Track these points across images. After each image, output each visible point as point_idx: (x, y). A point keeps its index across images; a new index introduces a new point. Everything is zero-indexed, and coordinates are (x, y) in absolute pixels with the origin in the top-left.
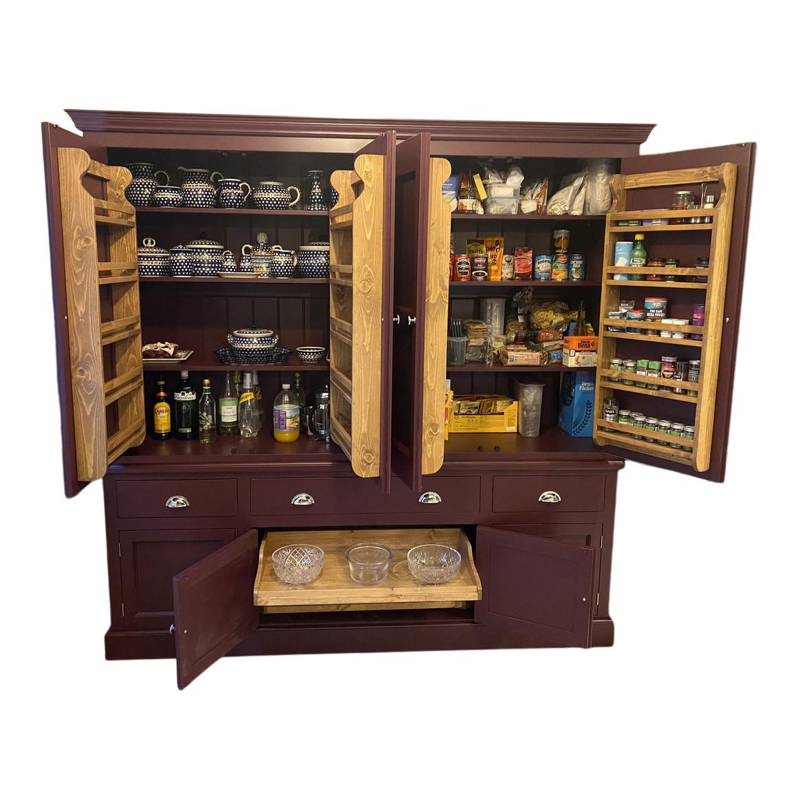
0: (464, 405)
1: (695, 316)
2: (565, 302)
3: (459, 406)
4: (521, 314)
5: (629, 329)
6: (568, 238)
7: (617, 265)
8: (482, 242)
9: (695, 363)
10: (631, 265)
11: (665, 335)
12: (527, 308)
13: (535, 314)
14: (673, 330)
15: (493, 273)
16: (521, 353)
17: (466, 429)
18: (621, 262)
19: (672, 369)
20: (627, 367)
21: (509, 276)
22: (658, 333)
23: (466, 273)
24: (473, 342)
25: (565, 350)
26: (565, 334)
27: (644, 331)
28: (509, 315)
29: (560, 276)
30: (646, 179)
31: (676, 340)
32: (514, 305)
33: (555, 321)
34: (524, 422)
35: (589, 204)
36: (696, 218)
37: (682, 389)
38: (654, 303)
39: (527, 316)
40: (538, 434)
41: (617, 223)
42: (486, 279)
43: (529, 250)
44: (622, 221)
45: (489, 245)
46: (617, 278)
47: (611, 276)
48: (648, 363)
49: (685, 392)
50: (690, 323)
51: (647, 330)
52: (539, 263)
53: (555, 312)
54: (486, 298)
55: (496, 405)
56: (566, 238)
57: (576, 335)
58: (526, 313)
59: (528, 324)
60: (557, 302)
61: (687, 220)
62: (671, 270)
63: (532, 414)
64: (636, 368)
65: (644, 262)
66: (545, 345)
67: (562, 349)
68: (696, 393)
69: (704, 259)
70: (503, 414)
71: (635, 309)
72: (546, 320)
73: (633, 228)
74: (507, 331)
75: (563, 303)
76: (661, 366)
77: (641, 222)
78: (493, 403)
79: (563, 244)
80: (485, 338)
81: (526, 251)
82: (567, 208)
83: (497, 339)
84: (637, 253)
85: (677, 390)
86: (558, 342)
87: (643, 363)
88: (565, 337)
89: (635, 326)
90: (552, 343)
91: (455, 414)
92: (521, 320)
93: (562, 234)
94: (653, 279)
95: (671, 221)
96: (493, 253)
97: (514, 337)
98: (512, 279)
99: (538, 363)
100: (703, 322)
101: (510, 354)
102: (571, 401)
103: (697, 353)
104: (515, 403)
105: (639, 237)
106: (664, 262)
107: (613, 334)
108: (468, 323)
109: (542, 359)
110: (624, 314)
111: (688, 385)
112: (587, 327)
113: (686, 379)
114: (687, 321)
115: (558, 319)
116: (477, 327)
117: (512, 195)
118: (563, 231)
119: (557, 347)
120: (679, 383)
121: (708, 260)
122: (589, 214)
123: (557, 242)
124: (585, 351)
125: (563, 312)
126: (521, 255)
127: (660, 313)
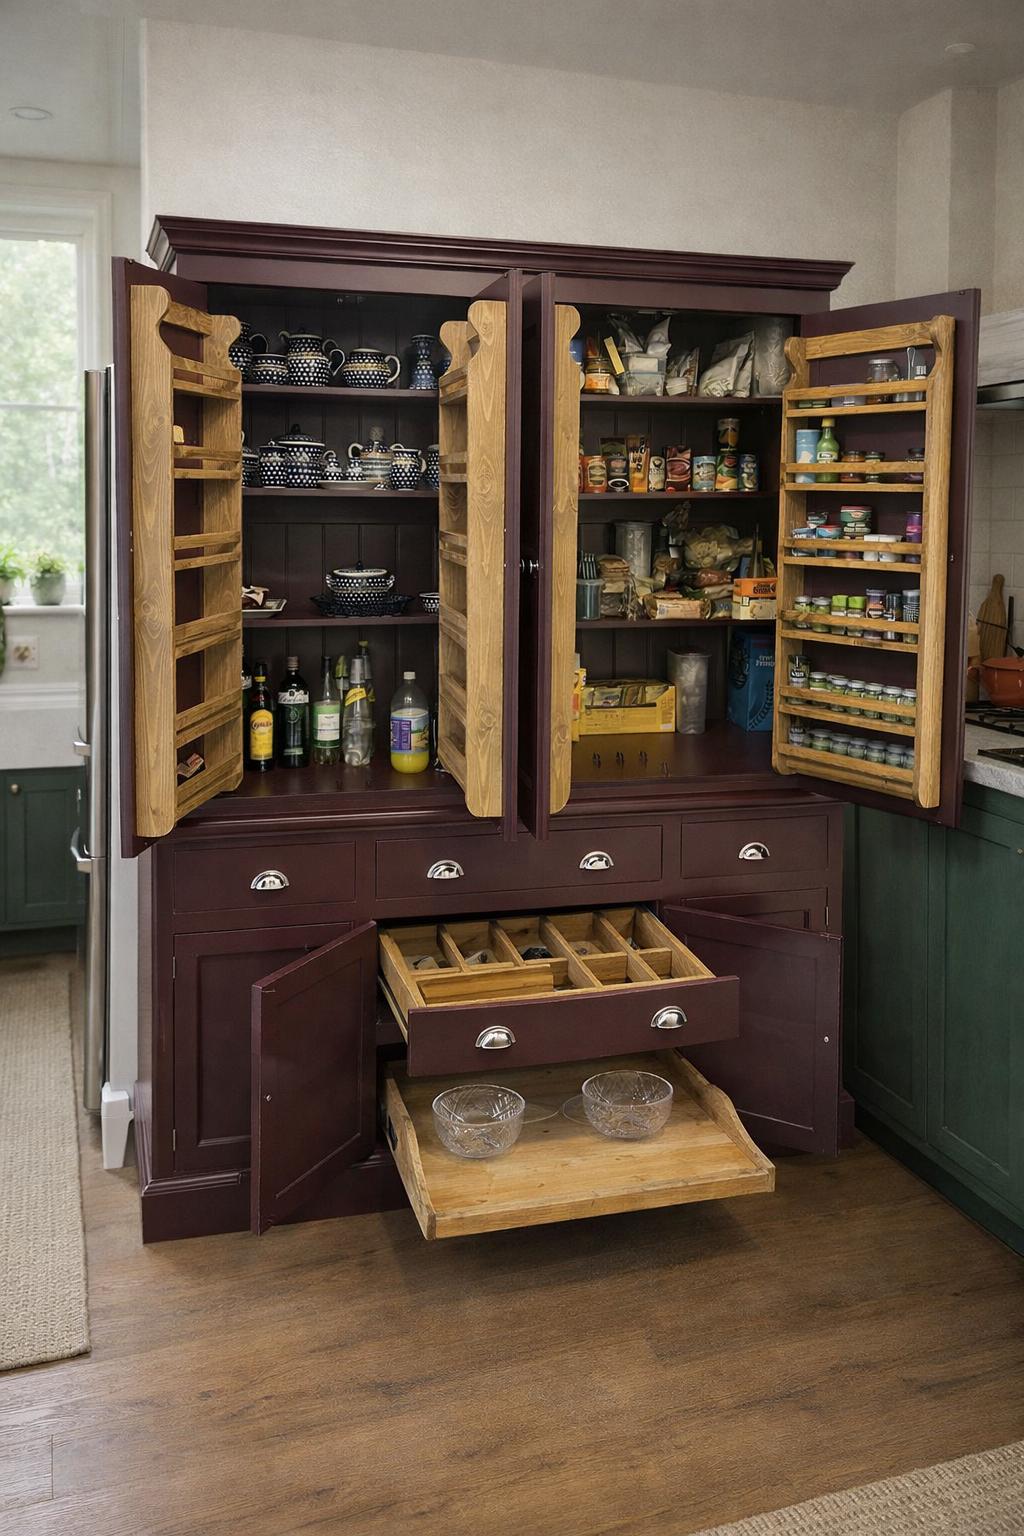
0: (599, 695)
1: (909, 529)
2: (733, 526)
3: (593, 694)
4: (672, 546)
5: (821, 552)
6: (737, 429)
7: (800, 461)
8: (621, 441)
9: (910, 594)
10: (818, 461)
11: (869, 558)
12: (681, 537)
13: (692, 546)
14: (878, 551)
15: (636, 482)
16: (675, 601)
17: (604, 729)
18: (805, 457)
19: (880, 607)
20: (818, 606)
21: (660, 486)
22: (860, 555)
23: (600, 483)
24: (610, 588)
25: (736, 598)
26: (736, 574)
27: (840, 554)
28: (657, 547)
29: (726, 485)
30: (835, 344)
31: (885, 564)
32: (663, 532)
33: (721, 557)
34: (684, 711)
35: (758, 382)
36: (901, 394)
37: (896, 633)
38: (853, 514)
39: (681, 548)
40: (703, 730)
41: (796, 404)
42: (627, 489)
43: (686, 449)
44: (803, 401)
45: (631, 444)
46: (801, 480)
47: (793, 477)
48: (847, 600)
49: (899, 637)
50: (904, 540)
51: (844, 552)
52: (699, 467)
53: (719, 543)
54: (626, 521)
55: (644, 692)
56: (734, 429)
57: (750, 576)
58: (680, 544)
59: (683, 561)
60: (723, 527)
61: (890, 399)
62: (873, 465)
63: (695, 700)
64: (830, 608)
65: (835, 457)
66: (708, 590)
67: (731, 597)
68: (916, 637)
69: (917, 451)
70: (654, 705)
71: (827, 524)
72: (708, 555)
73: (819, 411)
74: (655, 571)
75: (732, 529)
76: (865, 604)
77: (829, 403)
78: (640, 691)
79: (730, 438)
80: (626, 582)
81: (681, 451)
82: (731, 387)
83: (643, 584)
84: (825, 445)
85: (890, 636)
86: (725, 586)
87: (839, 600)
88: (735, 580)
89: (828, 546)
90: (717, 589)
91: (588, 708)
92: (673, 554)
93: (729, 425)
94: (850, 480)
95: (869, 400)
96: (637, 455)
97: (664, 580)
98: (662, 490)
99: (697, 616)
100: (919, 538)
101: (659, 603)
102: (744, 683)
103: (914, 581)
104: (671, 688)
105: (826, 423)
106: (864, 455)
107: (798, 560)
108: (604, 560)
109: (702, 610)
110: (814, 531)
111: (902, 627)
112: (764, 562)
113: (900, 619)
114: (900, 537)
115: (724, 553)
116: (615, 565)
117: (656, 370)
118: (730, 419)
119: (725, 593)
120: (891, 626)
121: (922, 452)
122: (758, 396)
123: (723, 435)
124: (762, 598)
125: (731, 542)
126: (675, 456)
127: (861, 527)
